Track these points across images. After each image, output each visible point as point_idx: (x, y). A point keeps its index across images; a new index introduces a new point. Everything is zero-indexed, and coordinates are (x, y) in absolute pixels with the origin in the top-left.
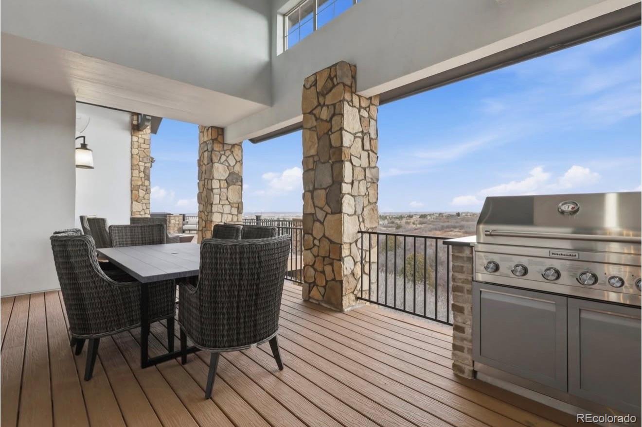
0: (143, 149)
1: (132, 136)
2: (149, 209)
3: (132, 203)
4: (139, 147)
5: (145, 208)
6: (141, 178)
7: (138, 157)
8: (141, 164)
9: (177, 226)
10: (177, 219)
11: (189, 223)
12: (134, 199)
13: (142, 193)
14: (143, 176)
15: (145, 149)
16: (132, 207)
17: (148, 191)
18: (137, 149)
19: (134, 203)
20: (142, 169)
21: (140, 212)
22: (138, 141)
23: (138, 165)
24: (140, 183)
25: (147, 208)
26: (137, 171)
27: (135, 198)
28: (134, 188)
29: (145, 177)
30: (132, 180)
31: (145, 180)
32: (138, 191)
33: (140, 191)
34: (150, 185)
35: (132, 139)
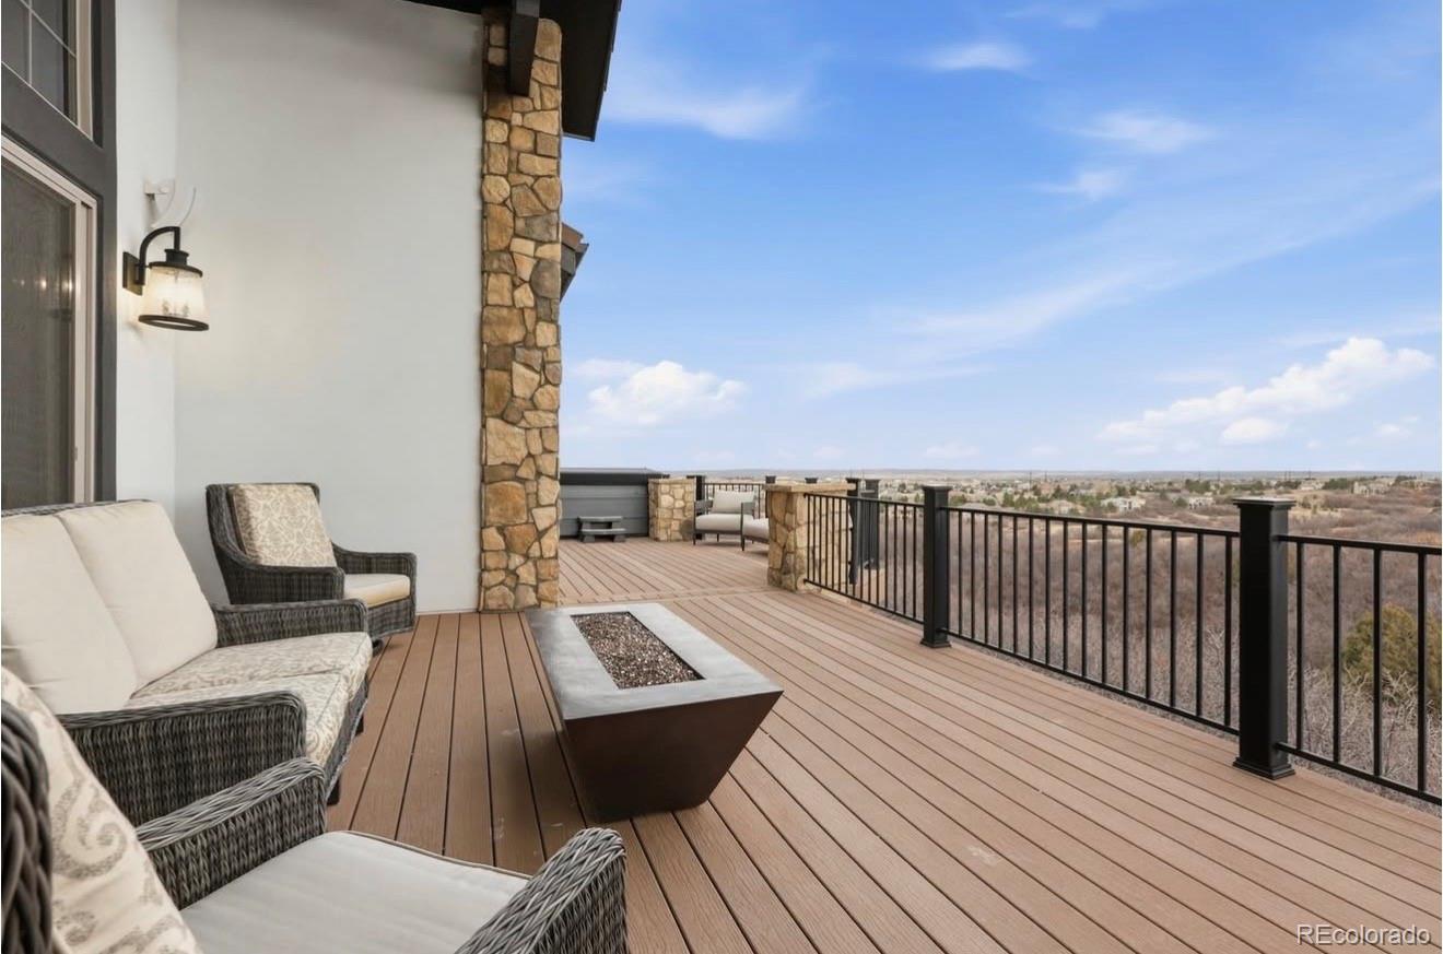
0: (530, 180)
1: (485, 117)
2: (551, 452)
3: (484, 426)
4: (514, 167)
5: (536, 448)
6: (522, 310)
7: (508, 215)
8: (524, 247)
9: (678, 515)
10: (679, 492)
11: (717, 505)
12: (497, 405)
13: (523, 380)
14: (531, 303)
15: (537, 178)
16: (482, 445)
17: (549, 374)
18: (506, 176)
19: (491, 423)
20: (526, 271)
21: (516, 467)
22: (507, 143)
23: (508, 250)
24: (515, 335)
25: (546, 451)
26: (506, 280)
27: (497, 400)
28: (494, 359)
29: (535, 307)
30: (483, 322)
31: (538, 319)
32: (510, 372)
33: (518, 368)
34: (558, 344)
35: (484, 132)
